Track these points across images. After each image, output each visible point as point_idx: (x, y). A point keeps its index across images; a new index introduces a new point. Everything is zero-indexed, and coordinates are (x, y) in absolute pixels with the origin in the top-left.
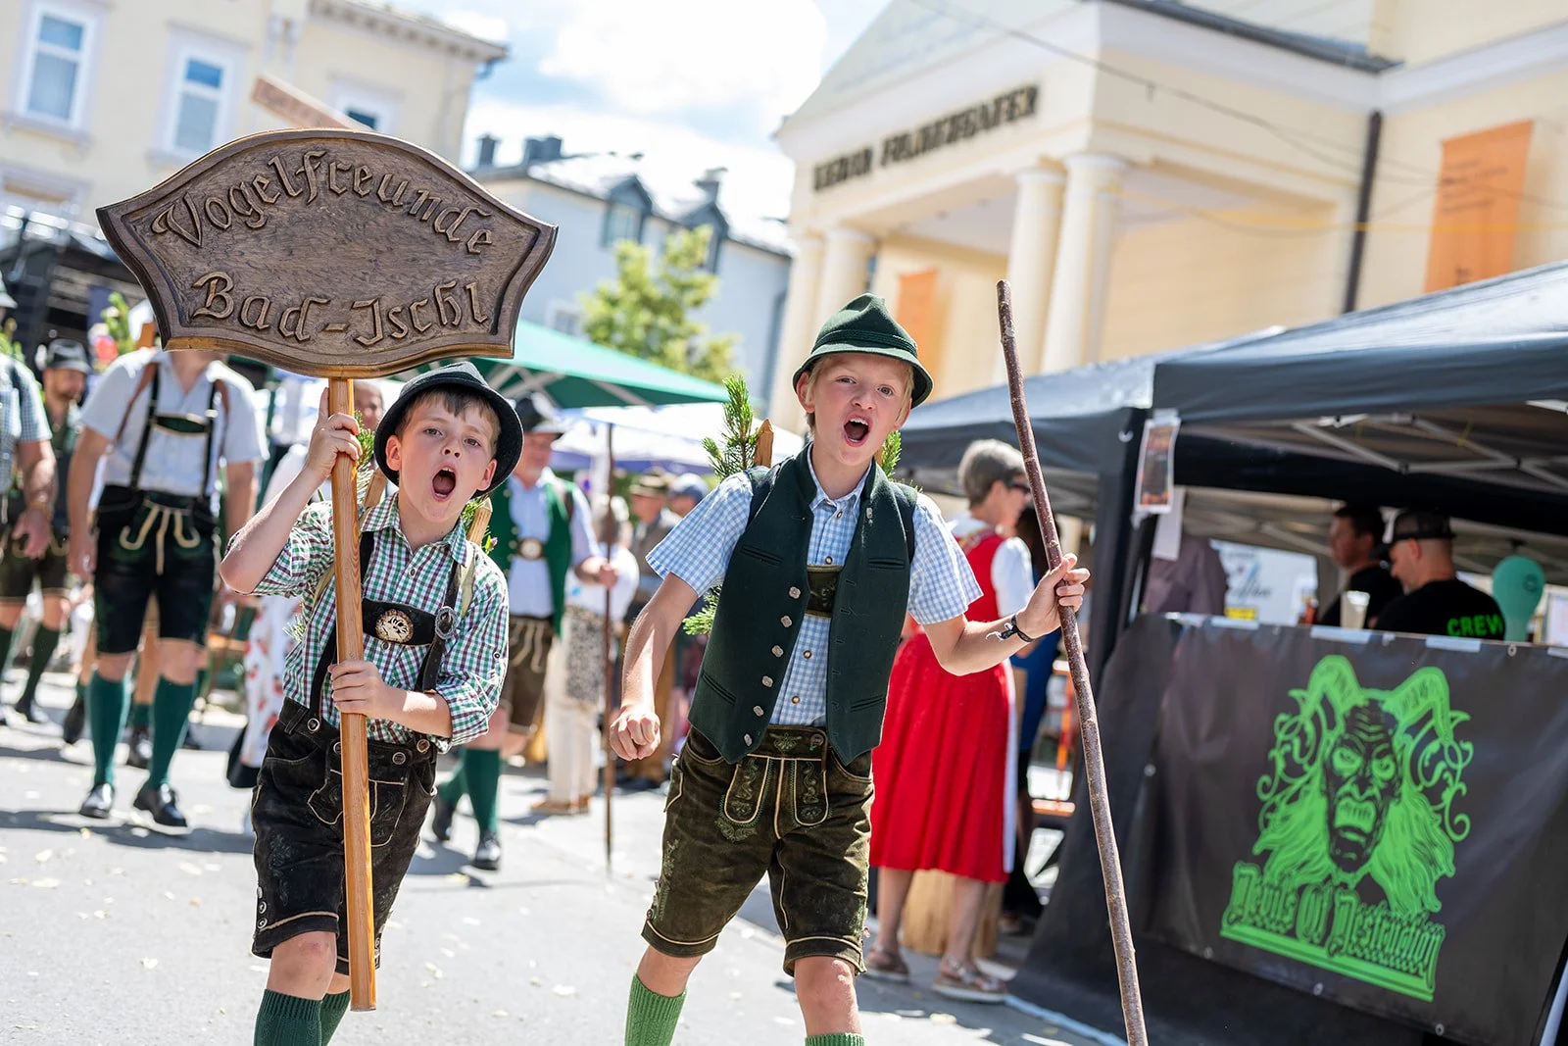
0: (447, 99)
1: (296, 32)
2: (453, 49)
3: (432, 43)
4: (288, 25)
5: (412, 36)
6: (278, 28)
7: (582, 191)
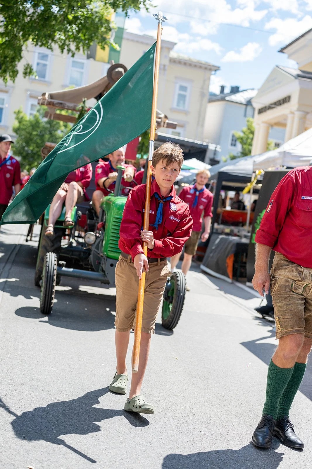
0: (204, 81)
1: (166, 68)
2: (206, 68)
3: (201, 67)
4: (164, 66)
5: (195, 66)
6: (162, 67)
7: (240, 102)
